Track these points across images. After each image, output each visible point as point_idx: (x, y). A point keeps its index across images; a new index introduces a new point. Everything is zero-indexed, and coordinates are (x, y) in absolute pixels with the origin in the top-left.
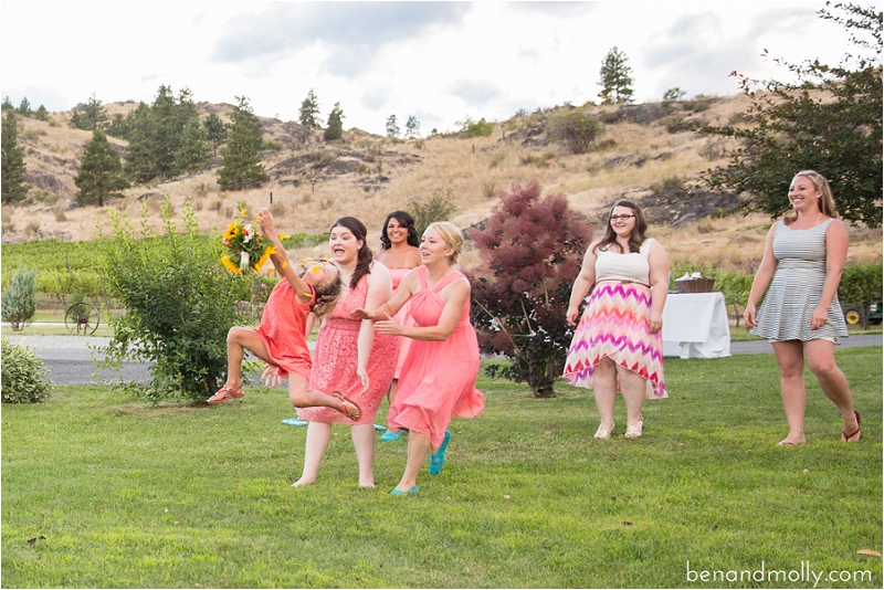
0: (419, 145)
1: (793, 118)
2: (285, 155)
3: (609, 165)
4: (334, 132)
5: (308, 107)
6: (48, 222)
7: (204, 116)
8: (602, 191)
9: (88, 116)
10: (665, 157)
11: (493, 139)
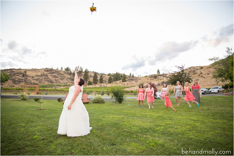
0: (141, 78)
1: (173, 76)
2: (128, 79)
3: (158, 80)
4: (133, 77)
5: (130, 74)
6: (105, 85)
7: (121, 75)
8: (157, 83)
9: (109, 75)
10: (163, 79)
11: (148, 77)
